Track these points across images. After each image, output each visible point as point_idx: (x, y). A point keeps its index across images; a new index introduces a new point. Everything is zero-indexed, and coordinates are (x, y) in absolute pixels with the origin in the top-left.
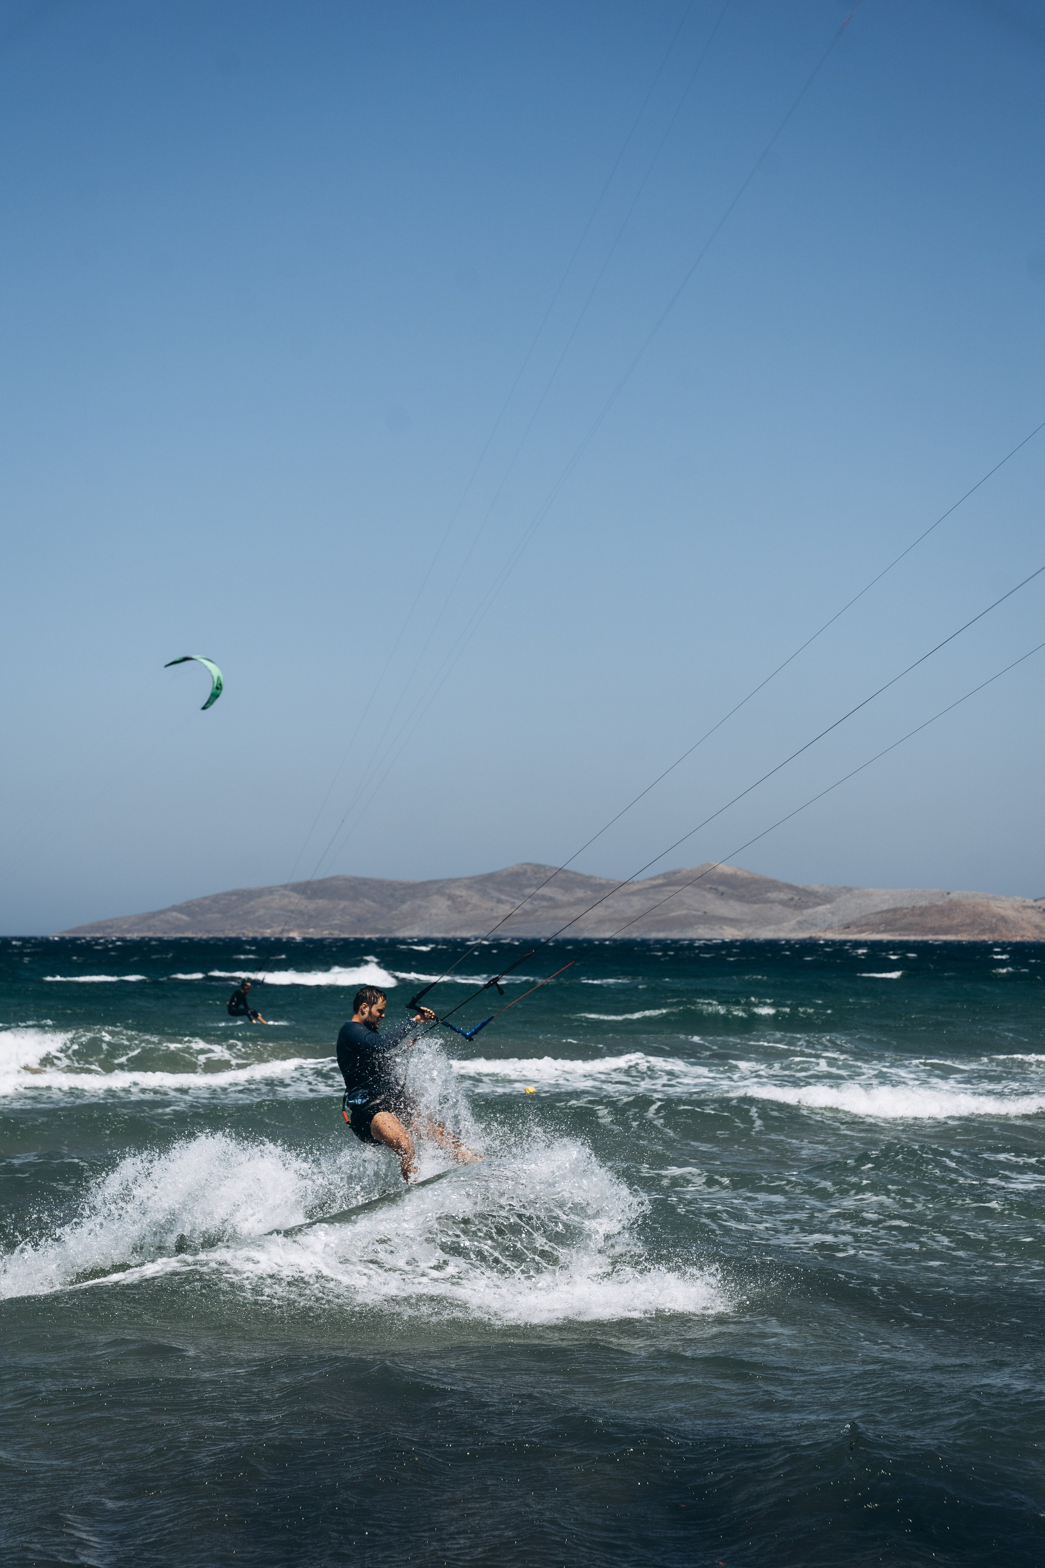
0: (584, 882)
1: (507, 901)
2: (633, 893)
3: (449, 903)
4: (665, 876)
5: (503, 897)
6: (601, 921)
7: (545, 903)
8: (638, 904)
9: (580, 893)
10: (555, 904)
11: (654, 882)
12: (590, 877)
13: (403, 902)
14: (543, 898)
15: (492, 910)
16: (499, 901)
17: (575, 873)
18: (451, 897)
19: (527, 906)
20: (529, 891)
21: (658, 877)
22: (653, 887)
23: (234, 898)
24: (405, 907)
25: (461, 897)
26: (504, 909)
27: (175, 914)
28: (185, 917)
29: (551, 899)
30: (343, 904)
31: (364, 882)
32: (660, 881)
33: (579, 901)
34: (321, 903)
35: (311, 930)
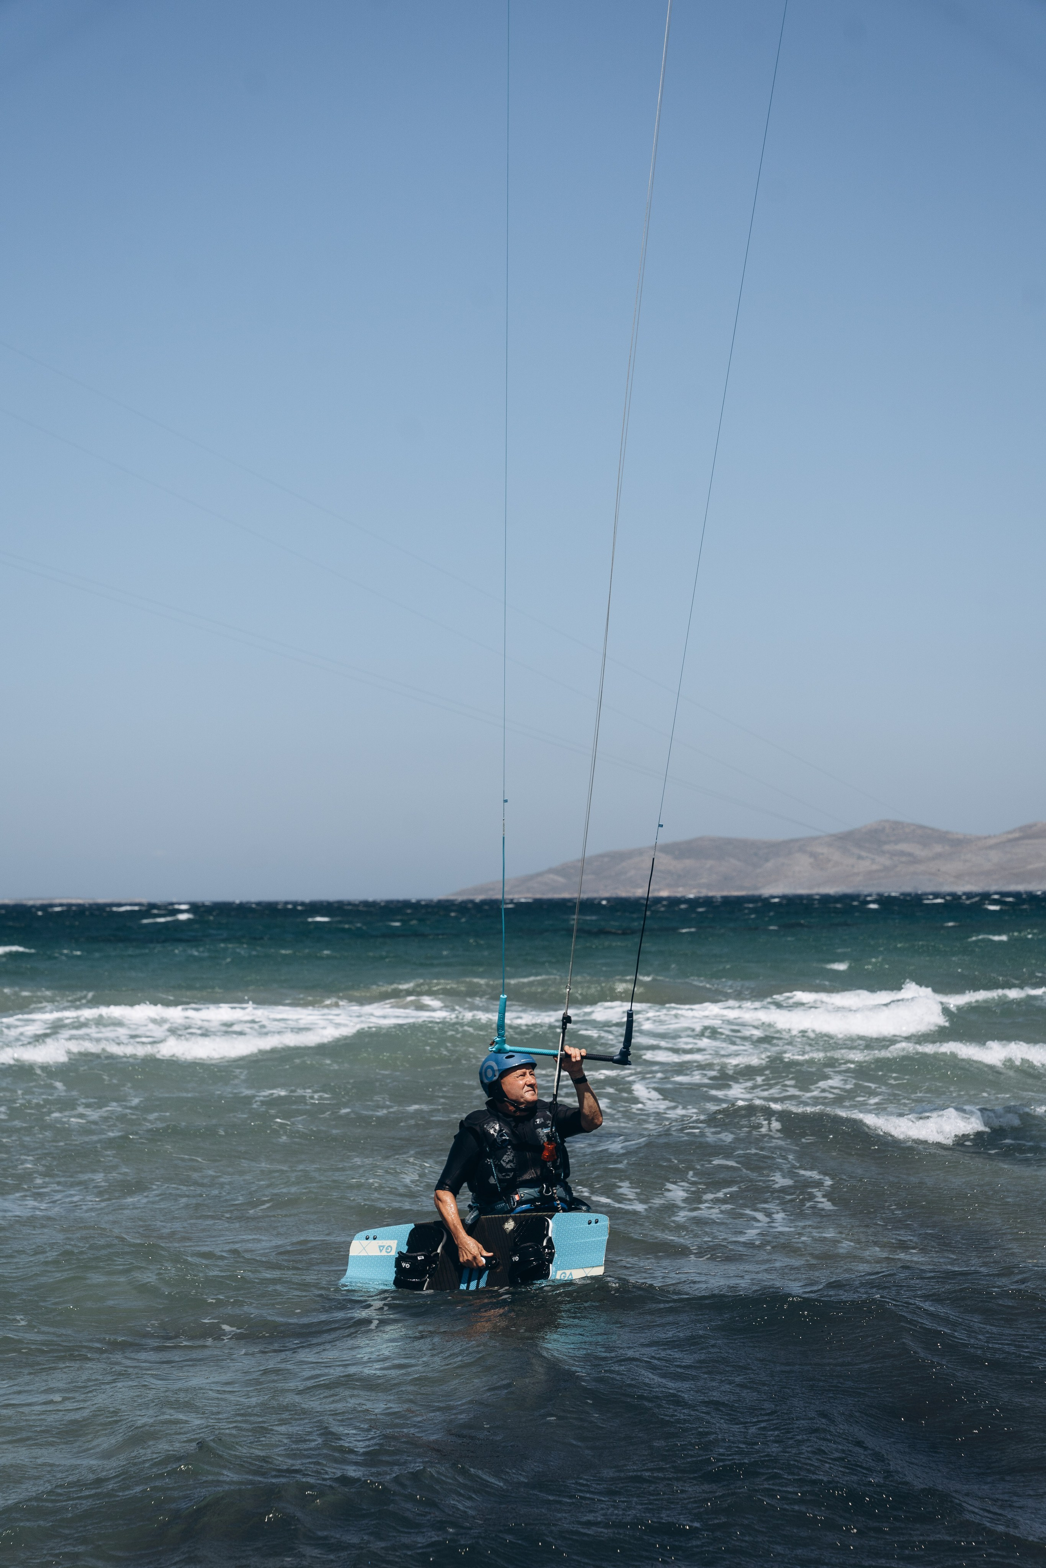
0: (942, 837)
1: (867, 857)
2: (991, 847)
3: (812, 860)
4: (1021, 829)
5: (863, 854)
6: (959, 876)
7: (904, 859)
8: (995, 856)
9: (938, 848)
10: (914, 860)
11: (1011, 836)
12: (947, 833)
13: (767, 860)
14: (902, 853)
15: (853, 866)
16: (860, 857)
17: (932, 829)
18: (813, 855)
19: (888, 863)
20: (887, 847)
21: (1014, 831)
22: (1010, 841)
23: (606, 859)
24: (769, 865)
25: (822, 854)
26: (865, 865)
27: (552, 876)
28: (561, 879)
29: (910, 854)
30: (709, 863)
31: (729, 841)
32: (1017, 835)
33: (938, 856)
34: (689, 863)
35: (680, 889)
